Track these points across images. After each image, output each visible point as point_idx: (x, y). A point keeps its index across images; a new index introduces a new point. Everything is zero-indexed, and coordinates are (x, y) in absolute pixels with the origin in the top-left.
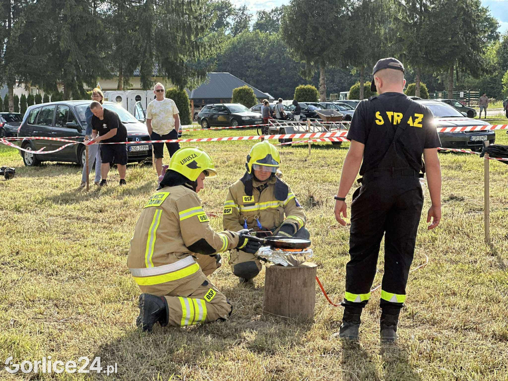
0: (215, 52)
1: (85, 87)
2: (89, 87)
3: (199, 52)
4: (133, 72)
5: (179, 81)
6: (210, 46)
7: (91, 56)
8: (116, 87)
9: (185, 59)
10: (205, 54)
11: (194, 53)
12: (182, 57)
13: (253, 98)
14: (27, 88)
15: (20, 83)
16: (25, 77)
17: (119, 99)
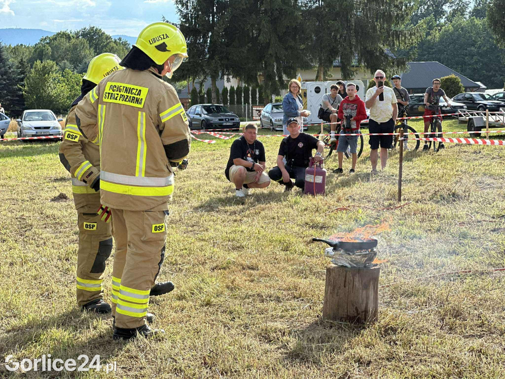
0: (415, 40)
1: (285, 78)
2: (288, 78)
3: (399, 41)
4: (332, 62)
6: (411, 35)
7: (291, 47)
8: (314, 77)
9: (386, 49)
10: (405, 43)
11: (394, 43)
12: (382, 46)
13: (460, 87)
14: (228, 80)
15: (223, 75)
16: (228, 70)
17: (318, 90)
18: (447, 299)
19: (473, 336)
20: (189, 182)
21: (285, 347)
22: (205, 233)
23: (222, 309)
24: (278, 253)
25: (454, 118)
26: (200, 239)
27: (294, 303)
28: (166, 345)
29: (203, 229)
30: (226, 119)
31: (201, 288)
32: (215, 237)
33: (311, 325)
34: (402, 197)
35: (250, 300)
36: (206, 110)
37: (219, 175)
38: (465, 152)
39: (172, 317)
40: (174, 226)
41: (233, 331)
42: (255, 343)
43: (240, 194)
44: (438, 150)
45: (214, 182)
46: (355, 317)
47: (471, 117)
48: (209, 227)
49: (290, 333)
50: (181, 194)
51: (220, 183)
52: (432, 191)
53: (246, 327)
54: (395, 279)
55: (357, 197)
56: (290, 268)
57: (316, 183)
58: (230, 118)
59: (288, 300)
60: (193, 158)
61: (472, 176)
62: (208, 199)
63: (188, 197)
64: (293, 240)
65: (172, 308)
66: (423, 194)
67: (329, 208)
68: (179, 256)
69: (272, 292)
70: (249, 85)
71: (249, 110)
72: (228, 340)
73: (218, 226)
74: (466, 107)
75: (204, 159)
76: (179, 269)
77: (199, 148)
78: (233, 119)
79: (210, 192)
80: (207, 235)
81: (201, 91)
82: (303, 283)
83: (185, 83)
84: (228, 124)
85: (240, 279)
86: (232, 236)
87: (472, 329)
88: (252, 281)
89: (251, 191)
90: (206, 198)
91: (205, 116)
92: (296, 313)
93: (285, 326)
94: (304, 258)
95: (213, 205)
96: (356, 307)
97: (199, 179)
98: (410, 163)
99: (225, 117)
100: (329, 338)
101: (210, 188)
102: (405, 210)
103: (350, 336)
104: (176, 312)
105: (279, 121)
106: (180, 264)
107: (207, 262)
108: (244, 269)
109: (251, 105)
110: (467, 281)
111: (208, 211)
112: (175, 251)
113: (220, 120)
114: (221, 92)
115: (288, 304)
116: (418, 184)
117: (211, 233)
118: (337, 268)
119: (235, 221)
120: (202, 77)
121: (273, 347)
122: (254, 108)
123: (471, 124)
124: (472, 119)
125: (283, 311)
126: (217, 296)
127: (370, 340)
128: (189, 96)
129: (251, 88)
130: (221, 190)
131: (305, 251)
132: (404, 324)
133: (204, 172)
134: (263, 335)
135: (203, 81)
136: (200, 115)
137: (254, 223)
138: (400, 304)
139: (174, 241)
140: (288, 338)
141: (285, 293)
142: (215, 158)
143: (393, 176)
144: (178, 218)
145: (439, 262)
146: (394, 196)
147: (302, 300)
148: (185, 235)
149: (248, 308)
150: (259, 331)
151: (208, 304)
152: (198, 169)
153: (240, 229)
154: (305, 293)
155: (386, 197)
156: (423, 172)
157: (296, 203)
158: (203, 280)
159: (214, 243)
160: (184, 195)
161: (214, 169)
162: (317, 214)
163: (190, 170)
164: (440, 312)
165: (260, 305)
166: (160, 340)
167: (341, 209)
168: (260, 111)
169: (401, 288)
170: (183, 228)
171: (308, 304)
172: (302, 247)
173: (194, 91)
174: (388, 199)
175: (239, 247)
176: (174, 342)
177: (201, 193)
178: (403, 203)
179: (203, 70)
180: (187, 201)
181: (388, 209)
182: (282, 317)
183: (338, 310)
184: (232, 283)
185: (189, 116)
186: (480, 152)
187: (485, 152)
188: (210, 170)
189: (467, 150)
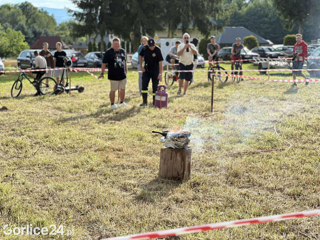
0: (229, 14)
4: (176, 27)
5: (205, 32)
7: (151, 17)
8: (167, 36)
9: (210, 19)
11: (215, 15)
13: (256, 44)
14: (112, 37)
15: (108, 34)
16: (111, 30)
17: (167, 44)
18: (231, 167)
19: (243, 187)
20: (85, 100)
21: (135, 193)
22: (93, 130)
23: (100, 173)
24: (135, 142)
25: (250, 63)
26: (89, 134)
27: (142, 170)
28: (66, 193)
29: (91, 128)
31: (88, 161)
32: (99, 133)
33: (151, 182)
34: (213, 110)
35: (117, 168)
36: (98, 56)
37: (103, 96)
38: (255, 83)
39: (70, 177)
40: (74, 126)
41: (106, 185)
42: (118, 191)
44: (239, 82)
45: (100, 100)
46: (177, 177)
48: (95, 127)
49: (138, 186)
50: (79, 107)
52: (232, 106)
53: (113, 183)
54: (203, 156)
55: (186, 110)
56: (142, 151)
57: (162, 101)
59: (139, 168)
60: (88, 86)
61: (256, 98)
62: (96, 110)
63: (84, 109)
64: (145, 134)
65: (70, 173)
66: (226, 108)
67: (169, 116)
68: (76, 143)
69: (130, 164)
70: (125, 40)
72: (102, 189)
74: (259, 55)
75: (95, 86)
76: (76, 151)
80: (94, 131)
81: (94, 44)
82: (148, 159)
83: (84, 39)
85: (112, 156)
86: (108, 132)
87: (244, 184)
88: (119, 157)
90: (94, 110)
92: (143, 175)
93: (136, 182)
94: (151, 145)
96: (178, 172)
97: (91, 98)
98: (221, 90)
100: (161, 189)
101: (97, 103)
102: (215, 117)
103: (173, 187)
104: (72, 175)
106: (76, 148)
107: (92, 146)
108: (114, 150)
110: (245, 157)
111: (95, 117)
112: (74, 140)
114: (107, 44)
115: (138, 170)
116: (224, 102)
117: (96, 130)
118: (167, 149)
120: (95, 35)
121: (128, 194)
122: (128, 55)
123: (260, 66)
124: (261, 63)
125: (135, 174)
126: (97, 166)
127: (184, 190)
128: (87, 47)
129: (126, 42)
131: (152, 141)
132: (205, 181)
133: (94, 94)
134: (123, 187)
135: (96, 37)
136: (94, 59)
137: (122, 125)
138: (204, 170)
140: (137, 189)
141: (137, 164)
142: (102, 86)
145: (230, 147)
146: (208, 109)
147: (147, 168)
148: (80, 131)
149: (115, 173)
150: (121, 185)
151: (92, 170)
152: (91, 92)
153: (114, 128)
154: (150, 164)
155: (204, 110)
156: (228, 95)
157: (149, 113)
158: (89, 157)
159: (97, 136)
160: (81, 108)
161: (101, 92)
162: (161, 120)
163: (86, 93)
164: (226, 175)
165: (122, 171)
166: (62, 190)
167: (176, 117)
168: (131, 57)
169: (206, 162)
170: (79, 127)
171: (151, 170)
172: (150, 138)
173: (90, 44)
174: (205, 111)
175: (112, 139)
176: (70, 191)
178: (213, 113)
179: (95, 31)
180: (83, 112)
181: (204, 117)
182: (135, 177)
183: (167, 173)
184: (107, 158)
185: (86, 60)
186: (263, 83)
187: (266, 83)
188: (98, 93)
189: (256, 82)
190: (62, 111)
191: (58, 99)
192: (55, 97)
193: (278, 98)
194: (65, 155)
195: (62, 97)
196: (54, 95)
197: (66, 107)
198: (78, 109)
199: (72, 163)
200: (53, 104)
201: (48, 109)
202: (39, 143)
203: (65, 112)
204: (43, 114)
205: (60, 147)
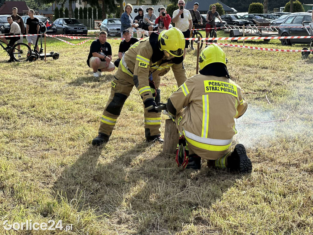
13: (222, 11)
14: (80, 3)
17: (136, 11)
22: (79, 99)
24: (127, 112)
25: (222, 30)
26: (76, 103)
29: (77, 96)
30: (78, 28)
31: (83, 133)
32: (86, 102)
36: (66, 22)
37: (80, 63)
38: (230, 51)
39: (68, 151)
40: (58, 94)
41: (108, 160)
43: (96, 75)
45: (78, 67)
47: (232, 29)
48: (81, 96)
49: (145, 161)
51: (81, 68)
55: (169, 78)
56: (136, 121)
58: (81, 27)
59: (139, 141)
60: (62, 52)
61: (237, 66)
62: (76, 78)
63: (63, 76)
64: (135, 104)
65: (67, 146)
68: (65, 113)
69: (129, 136)
71: (92, 22)
73: (86, 95)
74: (226, 23)
75: (69, 53)
77: (63, 46)
78: (83, 28)
79: (77, 73)
80: (80, 101)
81: (62, 10)
84: (80, 31)
86: (96, 101)
87: (253, 158)
89: (103, 73)
90: (75, 77)
91: (65, 26)
95: (80, 82)
97: (68, 66)
99: (78, 27)
101: (76, 71)
105: (112, 30)
106: (67, 119)
107: (84, 117)
109: (93, 20)
111: (78, 86)
112: (62, 110)
113: (75, 28)
114: (74, 10)
117: (82, 99)
119: (96, 92)
122: (95, 22)
123: (232, 34)
124: (233, 31)
128: (53, 13)
129: (93, 9)
130: (83, 73)
133: (71, 61)
136: (62, 25)
137: (107, 93)
139: (61, 104)
141: (136, 136)
143: (190, 65)
144: (59, 90)
148: (67, 100)
149: (115, 146)
150: (125, 160)
152: (66, 59)
160: (60, 75)
161: (76, 59)
163: (61, 60)
166: (63, 166)
168: (99, 23)
173: (56, 10)
175: (102, 108)
177: (71, 74)
180: (63, 79)
182: (138, 152)
183: (173, 147)
185: (55, 26)
186: (240, 51)
187: (242, 51)
188: (74, 60)
189: (232, 50)
190: (41, 78)
191: (33, 65)
192: (30, 64)
193: (259, 66)
194: (57, 126)
195: (38, 64)
196: (29, 61)
197: (44, 75)
198: (58, 76)
199: (67, 136)
200: (29, 71)
201: (26, 76)
202: (26, 113)
203: (44, 80)
204: (22, 81)
205: (49, 118)
